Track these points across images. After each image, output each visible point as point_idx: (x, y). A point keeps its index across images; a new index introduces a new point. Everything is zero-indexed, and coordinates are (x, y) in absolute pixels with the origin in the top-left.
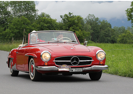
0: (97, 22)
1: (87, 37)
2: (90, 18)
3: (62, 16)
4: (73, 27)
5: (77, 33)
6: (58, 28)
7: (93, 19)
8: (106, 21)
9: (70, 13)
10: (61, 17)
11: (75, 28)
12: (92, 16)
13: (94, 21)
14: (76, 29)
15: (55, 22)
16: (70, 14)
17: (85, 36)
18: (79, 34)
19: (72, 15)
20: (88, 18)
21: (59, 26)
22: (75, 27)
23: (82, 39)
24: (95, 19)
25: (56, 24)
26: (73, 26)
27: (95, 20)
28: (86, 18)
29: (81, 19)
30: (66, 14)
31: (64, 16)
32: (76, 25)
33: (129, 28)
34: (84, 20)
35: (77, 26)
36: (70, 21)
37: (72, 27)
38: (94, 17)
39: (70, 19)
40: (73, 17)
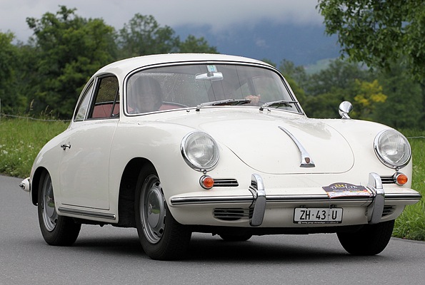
0: (166, 42)
2: (137, 29)
3: (33, 20)
4: (78, 64)
6: (17, 66)
7: (149, 32)
8: (202, 39)
9: (64, 8)
10: (32, 25)
11: (84, 68)
12: (146, 22)
13: (153, 42)
15: (7, 43)
16: (65, 11)
19: (71, 17)
20: (129, 31)
21: (23, 58)
22: (85, 64)
24: (157, 32)
25: (10, 53)
26: (77, 61)
27: (160, 37)
28: (123, 31)
29: (108, 30)
31: (43, 22)
32: (90, 55)
33: (290, 67)
34: (117, 37)
36: (66, 42)
37: (74, 63)
38: (155, 26)
39: (65, 34)
40: (78, 23)
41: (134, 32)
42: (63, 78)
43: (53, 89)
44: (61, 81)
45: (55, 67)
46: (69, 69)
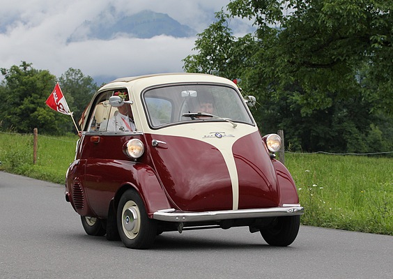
0: (88, 87)
1: (65, 123)
2: (70, 78)
3: (5, 70)
4: (32, 98)
5: (41, 113)
7: (78, 80)
9: (24, 63)
10: (4, 73)
11: (36, 101)
12: (76, 74)
13: (80, 86)
14: (38, 103)
16: (25, 65)
17: (61, 120)
18: (45, 115)
19: (29, 69)
20: (65, 79)
22: (36, 99)
23: (52, 128)
24: (83, 80)
26: (31, 96)
27: (84, 83)
28: (61, 78)
29: (52, 78)
30: (16, 65)
31: (11, 71)
32: (40, 93)
34: (57, 82)
35: (41, 95)
36: (25, 84)
37: (29, 98)
38: (82, 76)
39: (25, 79)
40: (33, 72)
41: (68, 79)
42: (22, 107)
43: (16, 114)
44: (21, 109)
45: (17, 100)
46: (26, 101)
